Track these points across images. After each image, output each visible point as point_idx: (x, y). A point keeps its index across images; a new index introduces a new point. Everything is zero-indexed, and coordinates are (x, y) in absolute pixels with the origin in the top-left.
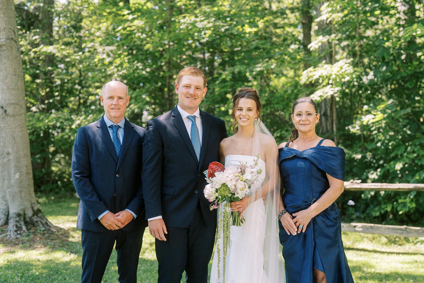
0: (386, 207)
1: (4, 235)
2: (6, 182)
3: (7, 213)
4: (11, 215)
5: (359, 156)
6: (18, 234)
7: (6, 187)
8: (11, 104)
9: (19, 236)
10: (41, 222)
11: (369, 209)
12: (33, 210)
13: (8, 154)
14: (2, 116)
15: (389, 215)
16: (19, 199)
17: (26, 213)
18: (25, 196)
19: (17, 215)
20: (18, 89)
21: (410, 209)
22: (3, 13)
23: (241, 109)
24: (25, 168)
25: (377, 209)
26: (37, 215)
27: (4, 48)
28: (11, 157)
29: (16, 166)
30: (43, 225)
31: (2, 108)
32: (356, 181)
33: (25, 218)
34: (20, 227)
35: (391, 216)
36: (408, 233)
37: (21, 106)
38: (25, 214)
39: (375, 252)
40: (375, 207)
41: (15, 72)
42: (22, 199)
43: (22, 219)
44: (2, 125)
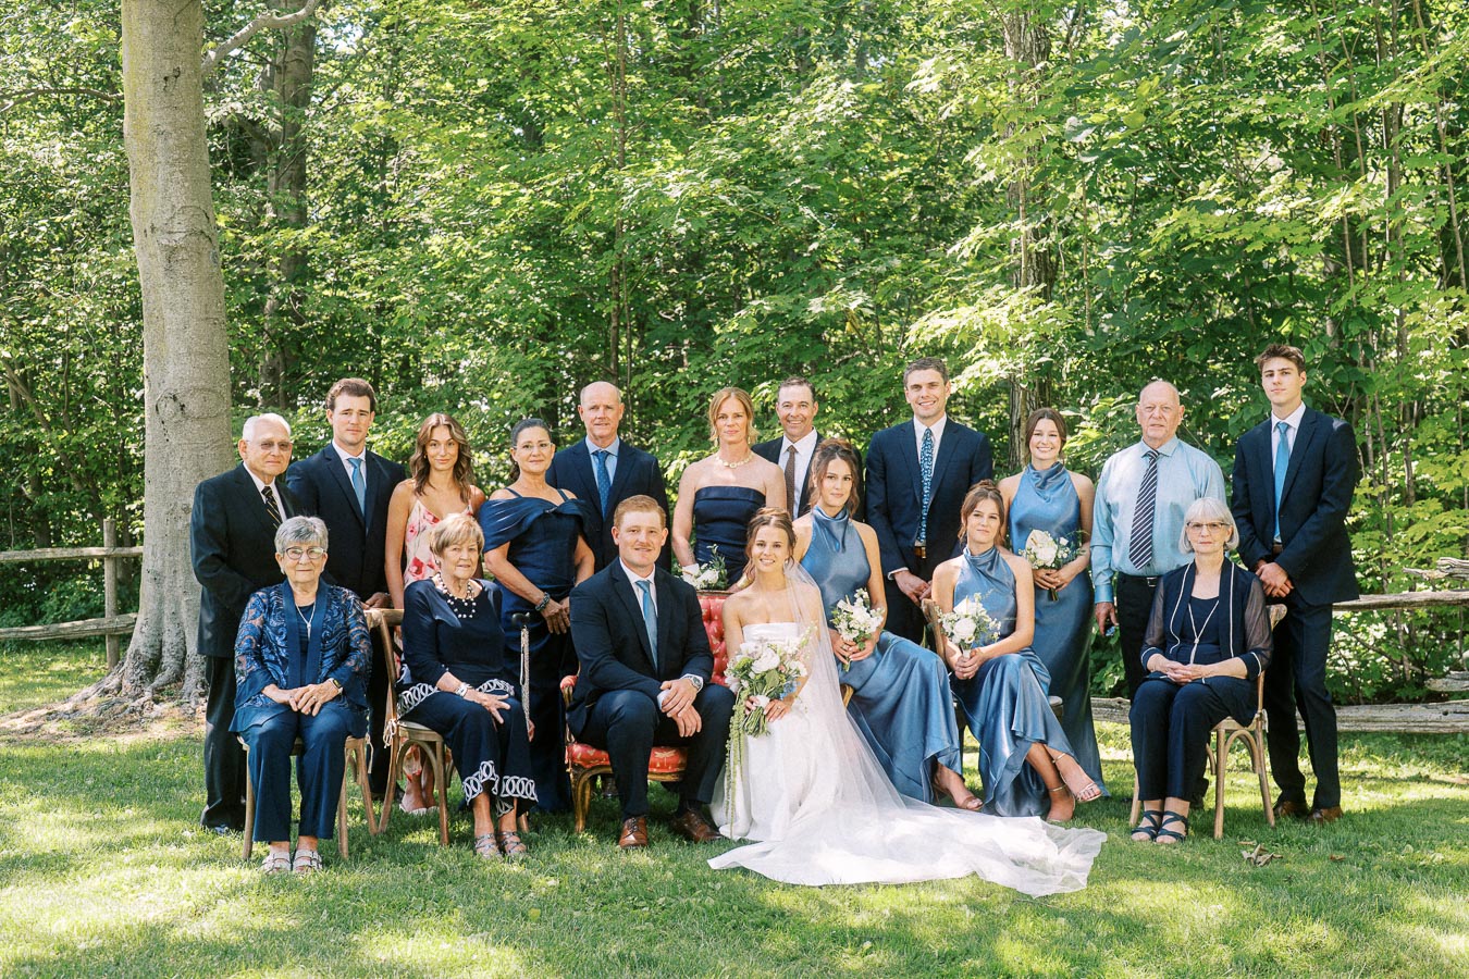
2: (181, 577)
3: (181, 654)
4: (190, 659)
8: (196, 389)
14: (175, 420)
20: (211, 355)
22: (181, 172)
27: (182, 255)
31: (175, 398)
37: (220, 396)
41: (207, 312)
44: (173, 441)
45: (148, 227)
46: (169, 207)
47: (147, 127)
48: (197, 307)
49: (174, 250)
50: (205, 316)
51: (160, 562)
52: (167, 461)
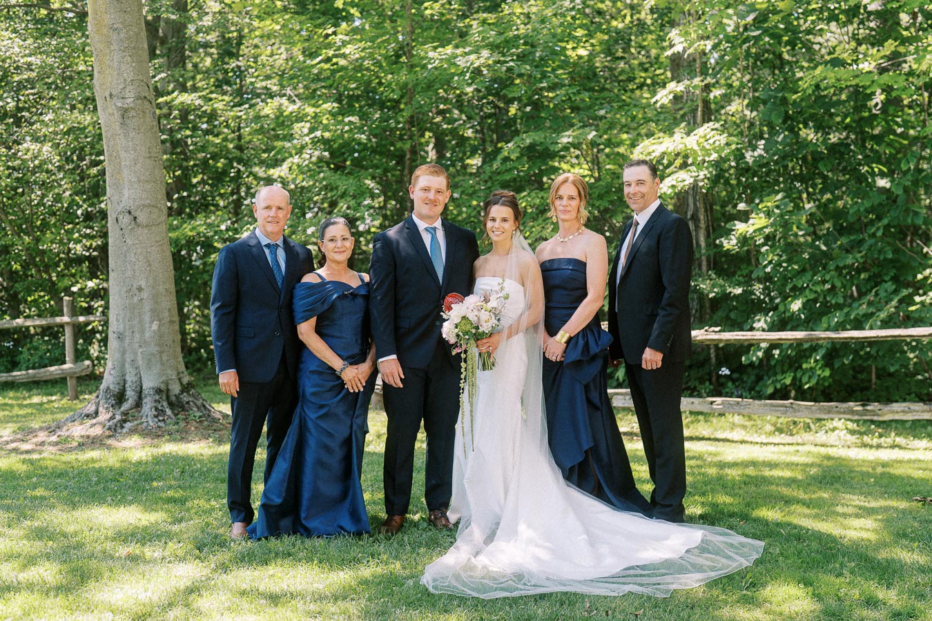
0: (785, 378)
1: (136, 423)
2: (137, 336)
3: (139, 388)
4: (145, 392)
5: (739, 291)
6: (159, 421)
7: (137, 345)
8: (144, 206)
9: (161, 424)
10: (195, 404)
11: (761, 383)
12: (181, 384)
13: (140, 289)
14: (130, 227)
15: (789, 390)
16: (158, 366)
17: (170, 387)
18: (167, 360)
19: (156, 391)
20: (154, 182)
22: (130, 56)
23: (494, 220)
24: (166, 314)
25: (770, 381)
26: (188, 392)
27: (132, 113)
28: (145, 295)
29: (153, 311)
30: (198, 408)
31: (130, 212)
32: (713, 329)
33: (168, 397)
34: (162, 410)
35: (792, 391)
36: (795, 411)
37: (160, 210)
38: (168, 390)
39: (742, 442)
41: (150, 153)
42: (163, 364)
43: (164, 398)
44: (129, 242)
45: (107, 94)
46: (122, 80)
47: (105, 26)
48: (143, 149)
49: (126, 110)
50: (148, 155)
51: (122, 326)
52: (125, 256)
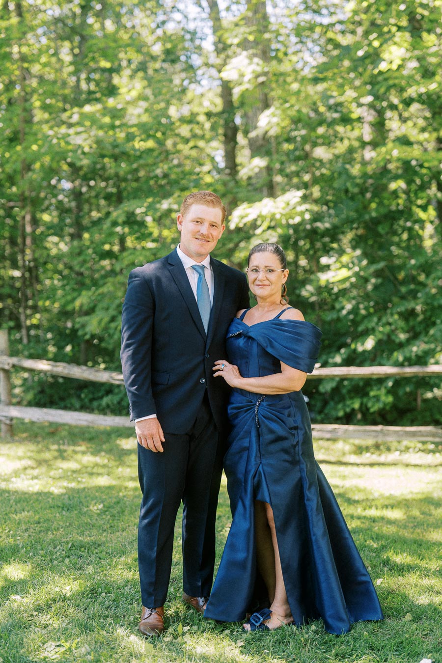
0: (353, 403)
11: (328, 407)
15: (356, 415)
21: (385, 404)
25: (340, 406)
35: (359, 416)
40: (337, 403)
